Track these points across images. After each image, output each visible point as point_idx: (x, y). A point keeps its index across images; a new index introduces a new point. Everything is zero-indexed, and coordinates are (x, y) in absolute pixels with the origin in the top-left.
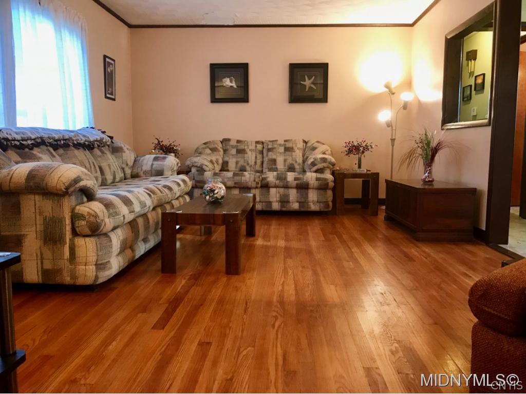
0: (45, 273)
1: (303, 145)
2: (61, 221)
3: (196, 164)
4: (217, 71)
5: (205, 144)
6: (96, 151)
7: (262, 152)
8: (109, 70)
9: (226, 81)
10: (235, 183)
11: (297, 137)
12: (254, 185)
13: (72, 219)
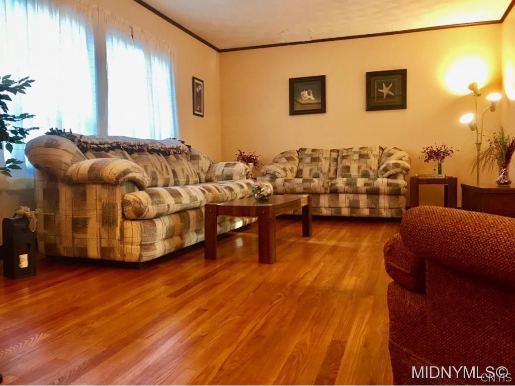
0: (103, 250)
1: (380, 152)
2: (114, 206)
3: (269, 172)
4: (296, 85)
5: (282, 154)
6: (172, 157)
7: (336, 160)
8: (197, 90)
9: (304, 94)
10: (304, 189)
11: (373, 144)
12: (323, 191)
13: (122, 205)
